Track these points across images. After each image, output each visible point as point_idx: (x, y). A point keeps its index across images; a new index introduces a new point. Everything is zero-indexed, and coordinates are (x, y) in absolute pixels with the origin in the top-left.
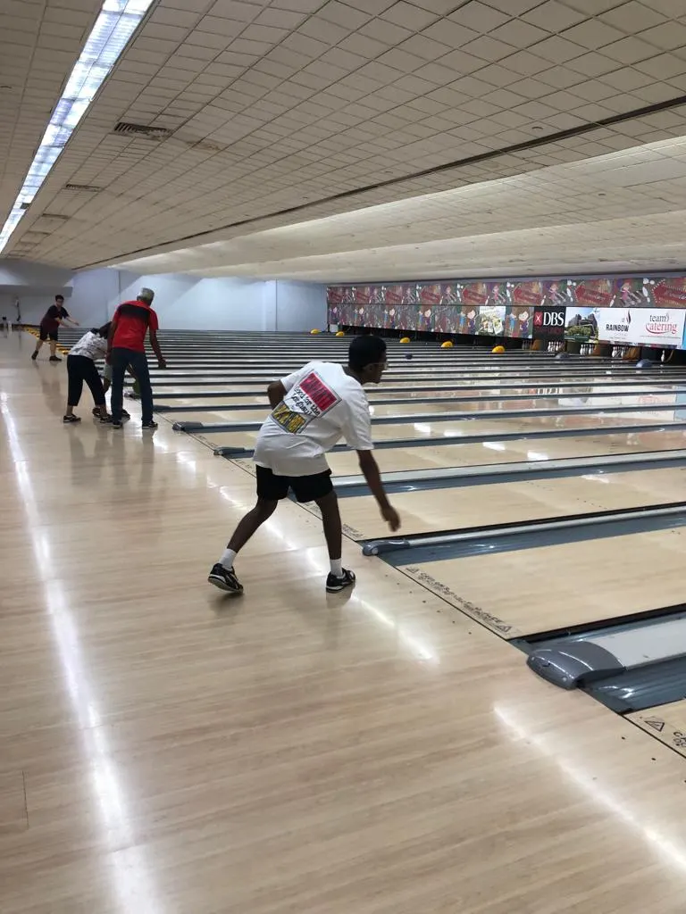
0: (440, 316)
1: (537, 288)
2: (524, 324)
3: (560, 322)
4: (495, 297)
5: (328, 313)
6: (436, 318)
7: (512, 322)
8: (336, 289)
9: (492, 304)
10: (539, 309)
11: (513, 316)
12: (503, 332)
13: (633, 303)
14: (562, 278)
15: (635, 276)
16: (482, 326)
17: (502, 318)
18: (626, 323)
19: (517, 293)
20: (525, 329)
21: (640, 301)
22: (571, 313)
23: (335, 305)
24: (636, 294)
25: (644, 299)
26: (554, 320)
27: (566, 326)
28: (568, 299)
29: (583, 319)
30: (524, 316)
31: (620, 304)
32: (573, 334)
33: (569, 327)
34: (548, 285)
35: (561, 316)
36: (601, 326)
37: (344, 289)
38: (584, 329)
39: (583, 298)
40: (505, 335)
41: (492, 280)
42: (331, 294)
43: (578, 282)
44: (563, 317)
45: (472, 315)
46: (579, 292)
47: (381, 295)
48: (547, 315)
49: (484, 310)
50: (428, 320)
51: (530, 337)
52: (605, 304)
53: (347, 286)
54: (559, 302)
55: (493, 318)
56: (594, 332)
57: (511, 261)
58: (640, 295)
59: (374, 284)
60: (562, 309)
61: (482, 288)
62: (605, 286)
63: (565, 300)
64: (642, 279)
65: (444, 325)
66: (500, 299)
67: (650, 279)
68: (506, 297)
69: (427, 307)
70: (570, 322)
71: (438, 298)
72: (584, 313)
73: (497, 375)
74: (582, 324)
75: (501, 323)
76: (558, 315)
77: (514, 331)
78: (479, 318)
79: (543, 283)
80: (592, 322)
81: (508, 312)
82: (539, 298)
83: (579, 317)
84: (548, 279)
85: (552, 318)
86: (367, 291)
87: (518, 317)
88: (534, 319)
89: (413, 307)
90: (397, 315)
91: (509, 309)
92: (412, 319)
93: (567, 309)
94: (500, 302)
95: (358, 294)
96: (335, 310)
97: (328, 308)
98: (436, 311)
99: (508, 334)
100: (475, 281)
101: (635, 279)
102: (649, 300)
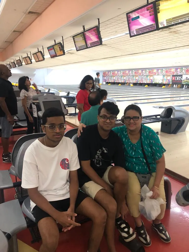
1: (173, 70)
2: (169, 80)
3: (180, 79)
5: (103, 79)
6: (140, 79)
7: (165, 80)
8: (105, 72)
9: (158, 75)
10: (173, 76)
11: (165, 78)
12: (162, 82)
14: (181, 67)
16: (155, 81)
19: (167, 72)
20: (169, 81)
22: (184, 77)
23: (105, 76)
26: (179, 79)
27: (183, 80)
28: (183, 73)
30: (169, 78)
32: (185, 82)
34: (177, 69)
35: (181, 77)
37: (108, 72)
38: (188, 81)
41: (158, 69)
42: (104, 74)
43: (187, 68)
44: (182, 78)
45: (151, 78)
46: (187, 71)
47: (121, 73)
48: (176, 77)
49: (156, 77)
50: (137, 80)
51: (171, 83)
54: (180, 74)
55: (158, 79)
61: (155, 71)
65: (142, 81)
66: (161, 73)
68: (163, 73)
69: (136, 76)
71: (140, 74)
74: (188, 79)
75: (161, 80)
76: (180, 77)
77: (165, 82)
79: (175, 69)
81: (164, 77)
82: (174, 73)
83: (187, 78)
84: (177, 68)
86: (116, 72)
87: (167, 78)
88: (172, 78)
89: (132, 76)
90: (126, 79)
91: (164, 76)
92: (132, 79)
93: (183, 75)
94: (161, 74)
95: (113, 73)
96: (105, 78)
97: (103, 77)
98: (140, 77)
99: (163, 83)
100: (153, 69)
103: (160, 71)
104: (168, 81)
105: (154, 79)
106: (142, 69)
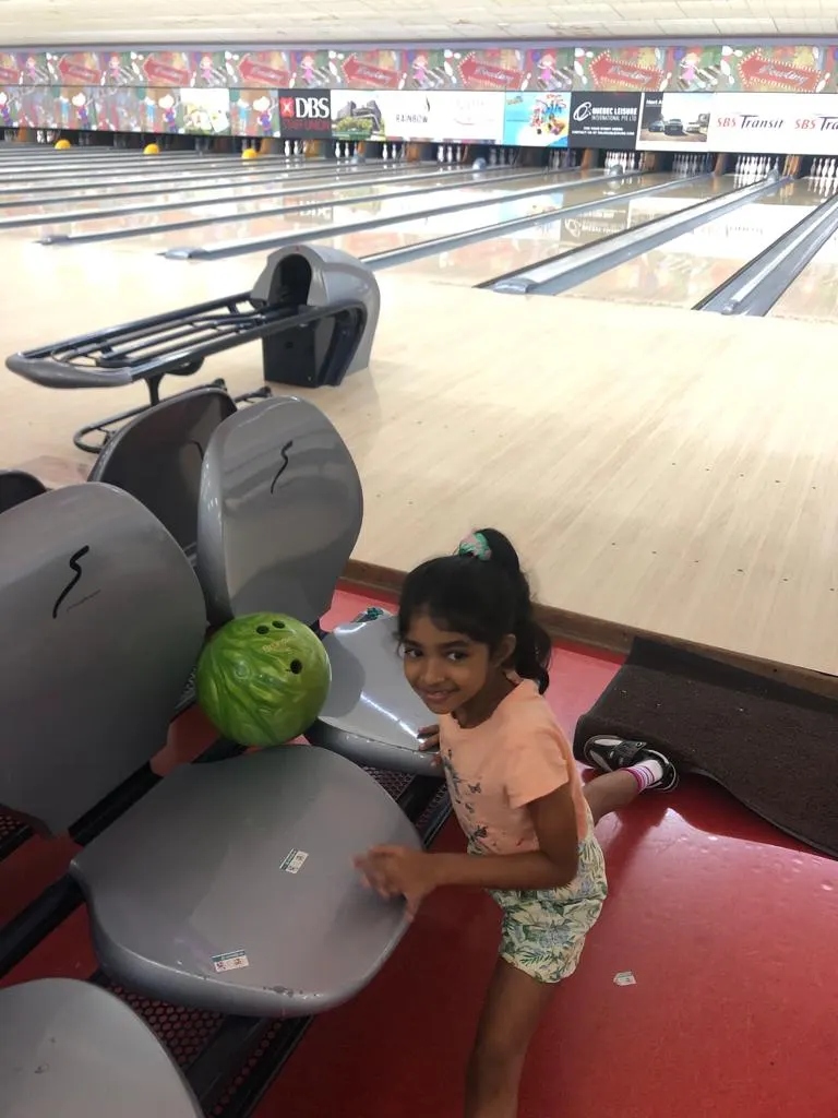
0: (105, 104)
1: (280, 61)
2: (264, 116)
3: (323, 112)
6: (98, 108)
7: (243, 114)
9: (202, 84)
10: (285, 94)
11: (242, 104)
12: (230, 129)
13: (432, 84)
14: (320, 48)
15: (432, 46)
16: (190, 119)
17: (226, 108)
18: (424, 112)
19: (246, 68)
20: (266, 124)
21: (441, 81)
22: (340, 101)
24: (436, 73)
25: (447, 80)
26: (314, 111)
27: (334, 117)
28: (333, 79)
29: (359, 107)
30: (262, 104)
31: (414, 85)
32: (346, 128)
33: (339, 120)
34: (297, 57)
35: (324, 102)
36: (387, 118)
38: (361, 121)
39: (355, 73)
40: (233, 134)
41: (197, 49)
43: (346, 54)
44: (328, 104)
45: (166, 102)
46: (351, 69)
48: (301, 102)
49: (189, 95)
50: (82, 111)
51: (277, 134)
52: (391, 83)
54: (319, 83)
55: (208, 109)
56: (377, 125)
60: (323, 93)
61: (181, 61)
62: (389, 61)
63: (327, 81)
65: (116, 122)
66: (216, 77)
67: (454, 51)
68: (227, 77)
69: (74, 90)
70: (339, 113)
71: (96, 75)
72: (362, 99)
74: (359, 114)
75: (223, 115)
76: (319, 103)
77: (248, 127)
78: (182, 109)
80: (374, 112)
81: (233, 98)
82: (285, 76)
83: (353, 105)
84: (298, 50)
85: (310, 107)
87: (251, 106)
88: (281, 107)
89: (46, 89)
90: (13, 104)
91: (234, 93)
92: (48, 109)
93: (332, 92)
94: (217, 81)
98: (97, 96)
99: (237, 130)
100: (165, 47)
101: (433, 51)
102: (454, 80)
103: (206, 63)
104: (261, 123)
105: (181, 106)
106: (107, 49)
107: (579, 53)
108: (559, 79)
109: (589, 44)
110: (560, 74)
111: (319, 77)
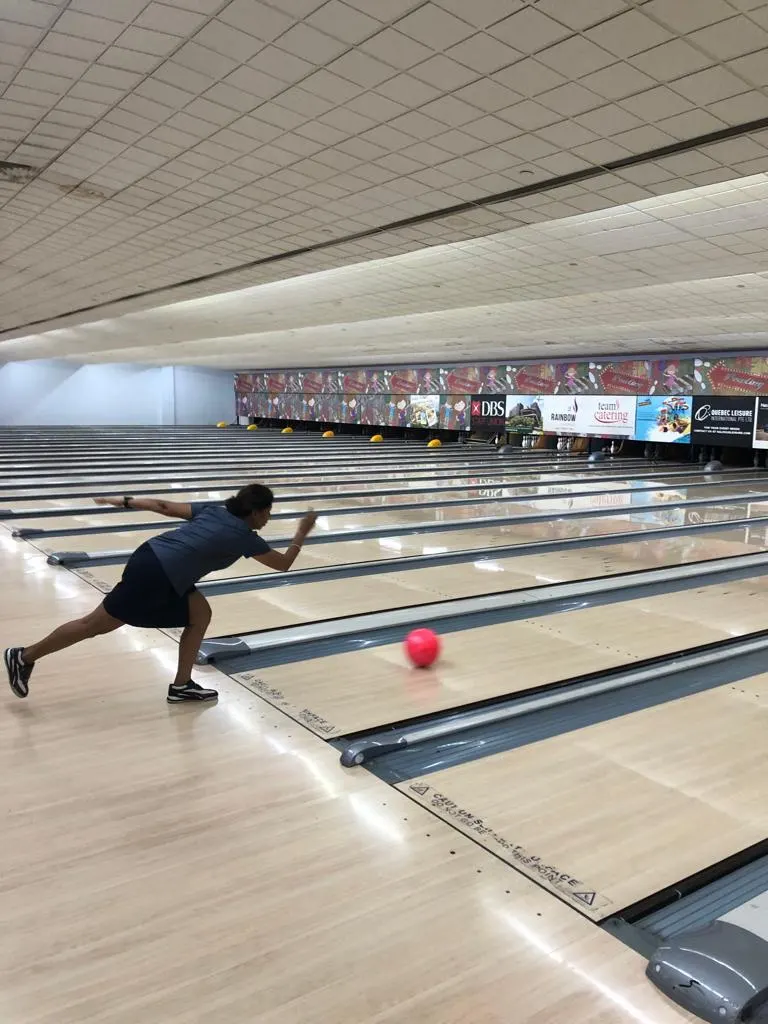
0: (367, 407)
1: (474, 374)
2: (461, 415)
3: (500, 412)
4: (428, 385)
5: (237, 403)
6: (363, 409)
7: (448, 414)
8: (245, 376)
9: (424, 392)
10: (476, 398)
11: (448, 406)
12: (438, 424)
13: (579, 390)
14: (501, 363)
15: (580, 360)
16: (414, 417)
17: (436, 408)
18: (573, 412)
19: (451, 380)
20: (462, 420)
21: (587, 388)
22: (512, 402)
23: (244, 395)
24: (583, 380)
25: (591, 385)
26: (494, 412)
27: (507, 416)
28: (508, 386)
29: (525, 407)
30: (460, 406)
31: (565, 391)
32: (515, 424)
33: (510, 418)
34: (485, 371)
35: (502, 405)
36: (546, 416)
37: (255, 376)
38: (527, 419)
39: (524, 384)
40: (440, 428)
41: (423, 366)
42: (239, 382)
43: (518, 367)
44: (504, 406)
45: (402, 405)
46: (521, 379)
47: (298, 383)
48: (486, 405)
49: (415, 400)
50: (353, 410)
51: (468, 429)
52: (548, 390)
53: (258, 372)
54: (499, 390)
55: (426, 408)
56: (538, 422)
57: (448, 345)
58: (586, 381)
59: (291, 370)
60: (501, 398)
61: (412, 376)
62: (549, 372)
63: (504, 388)
64: (588, 364)
65: (372, 417)
66: (433, 387)
67: (597, 364)
68: (439, 386)
69: (351, 396)
70: (511, 412)
71: (364, 386)
72: (526, 401)
73: (433, 474)
74: (524, 413)
75: (435, 414)
76: (498, 405)
77: (450, 423)
78: (410, 409)
79: (480, 369)
80: (535, 411)
81: (442, 402)
82: (476, 385)
83: (521, 406)
84: (486, 364)
85: (491, 408)
86: (282, 378)
87: (453, 407)
88: (472, 408)
90: (317, 406)
91: (443, 398)
93: (508, 397)
94: (433, 390)
95: (271, 382)
96: (245, 400)
97: (237, 398)
98: (362, 401)
99: (444, 426)
100: (404, 366)
101: (580, 364)
102: (596, 386)
104: (458, 420)
105: (410, 407)
106: (371, 369)
107: (698, 363)
108: (682, 385)
109: (705, 355)
110: (682, 380)
111: (499, 386)
